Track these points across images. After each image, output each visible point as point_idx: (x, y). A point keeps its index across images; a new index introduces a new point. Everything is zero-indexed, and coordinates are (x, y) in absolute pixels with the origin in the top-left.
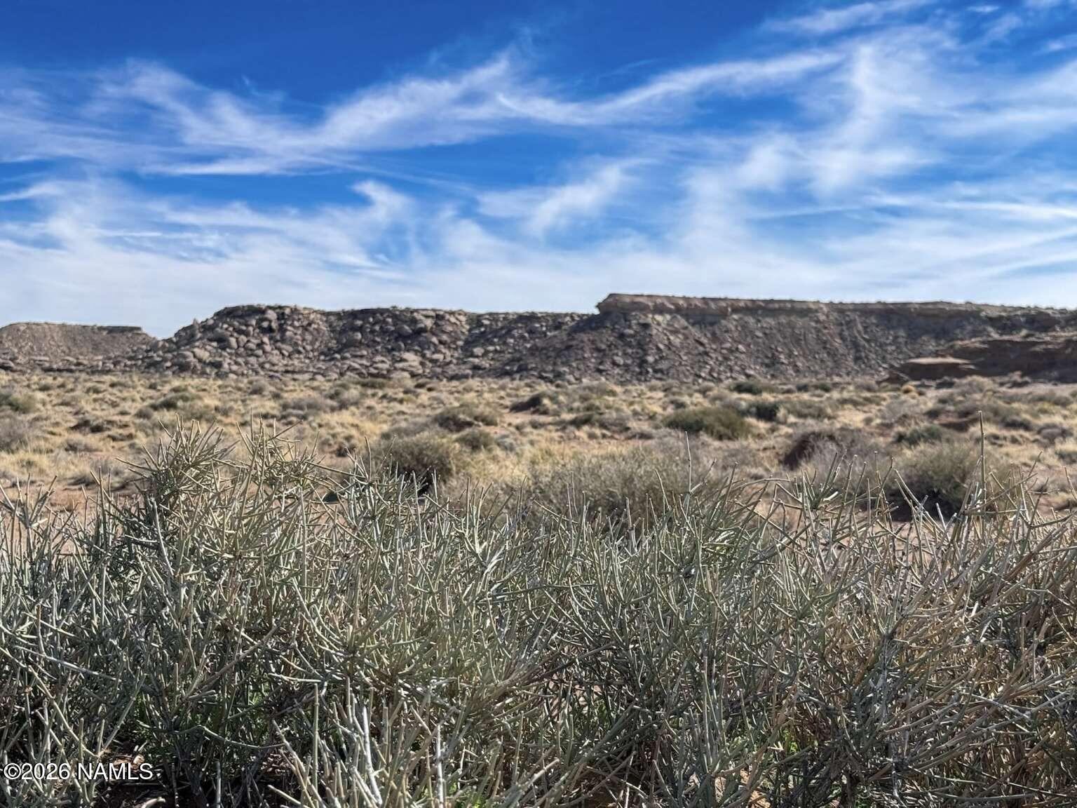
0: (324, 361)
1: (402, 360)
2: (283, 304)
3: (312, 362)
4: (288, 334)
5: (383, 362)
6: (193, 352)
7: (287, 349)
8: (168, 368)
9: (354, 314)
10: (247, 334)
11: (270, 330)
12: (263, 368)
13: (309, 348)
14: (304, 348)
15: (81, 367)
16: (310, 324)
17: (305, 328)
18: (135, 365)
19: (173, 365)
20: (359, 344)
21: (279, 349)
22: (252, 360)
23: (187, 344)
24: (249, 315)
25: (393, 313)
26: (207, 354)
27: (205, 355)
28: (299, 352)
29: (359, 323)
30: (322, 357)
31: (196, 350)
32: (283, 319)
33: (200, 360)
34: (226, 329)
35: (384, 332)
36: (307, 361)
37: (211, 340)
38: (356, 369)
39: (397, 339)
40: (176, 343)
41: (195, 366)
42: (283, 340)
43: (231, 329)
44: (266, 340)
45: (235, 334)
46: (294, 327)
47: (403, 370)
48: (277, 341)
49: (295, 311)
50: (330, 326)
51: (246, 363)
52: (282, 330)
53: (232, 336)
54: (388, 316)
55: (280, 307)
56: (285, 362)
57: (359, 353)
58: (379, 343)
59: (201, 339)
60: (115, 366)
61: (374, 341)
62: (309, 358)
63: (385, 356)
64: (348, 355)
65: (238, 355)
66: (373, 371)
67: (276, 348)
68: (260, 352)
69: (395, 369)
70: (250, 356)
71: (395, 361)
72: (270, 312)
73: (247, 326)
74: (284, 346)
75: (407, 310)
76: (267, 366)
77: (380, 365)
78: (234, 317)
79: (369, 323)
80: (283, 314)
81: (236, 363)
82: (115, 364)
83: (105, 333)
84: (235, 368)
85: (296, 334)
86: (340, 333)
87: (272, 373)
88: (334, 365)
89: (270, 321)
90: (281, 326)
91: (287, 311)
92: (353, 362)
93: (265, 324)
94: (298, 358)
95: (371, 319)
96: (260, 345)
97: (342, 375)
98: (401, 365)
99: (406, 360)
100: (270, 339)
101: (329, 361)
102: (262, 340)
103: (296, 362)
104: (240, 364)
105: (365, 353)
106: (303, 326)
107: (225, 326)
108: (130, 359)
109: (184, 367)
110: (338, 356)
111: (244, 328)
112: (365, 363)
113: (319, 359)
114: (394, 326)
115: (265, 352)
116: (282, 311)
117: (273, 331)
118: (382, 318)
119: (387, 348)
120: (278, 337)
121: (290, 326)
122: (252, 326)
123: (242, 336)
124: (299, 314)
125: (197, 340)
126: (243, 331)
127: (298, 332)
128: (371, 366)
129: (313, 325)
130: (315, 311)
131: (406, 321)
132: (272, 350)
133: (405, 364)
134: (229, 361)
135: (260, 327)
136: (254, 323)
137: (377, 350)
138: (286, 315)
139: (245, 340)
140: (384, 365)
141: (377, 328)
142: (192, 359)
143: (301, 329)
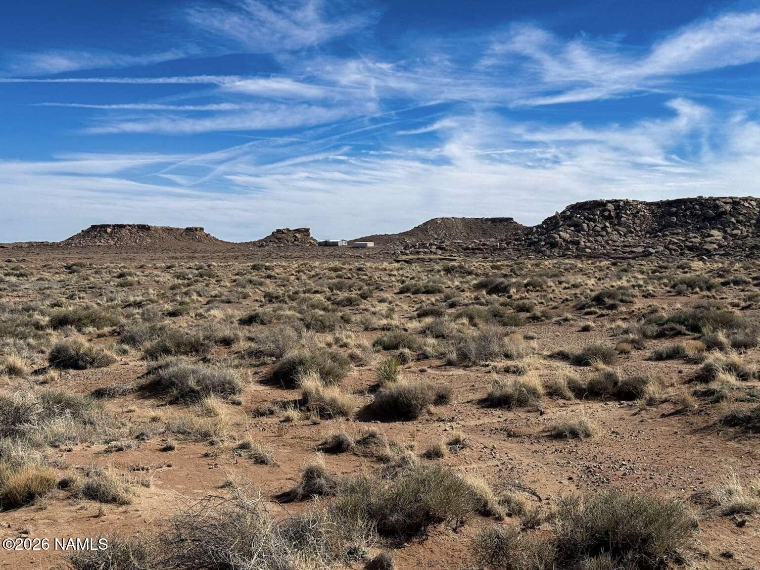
0: (649, 237)
1: (710, 236)
2: (618, 199)
3: (640, 239)
4: (623, 219)
5: (695, 237)
6: (559, 235)
7: (623, 230)
8: (542, 245)
9: (669, 204)
10: (594, 221)
11: (610, 217)
12: (608, 244)
13: (638, 229)
14: (635, 229)
15: (486, 247)
16: (638, 212)
17: (635, 215)
18: (520, 244)
19: (546, 244)
20: (675, 225)
21: (618, 231)
22: (599, 238)
23: (553, 229)
24: (595, 208)
25: (699, 201)
26: (568, 236)
27: (566, 236)
28: (632, 232)
29: (674, 209)
30: (648, 235)
31: (561, 233)
32: (619, 209)
33: (564, 240)
34: (580, 218)
35: (693, 215)
36: (637, 238)
37: (570, 226)
38: (677, 243)
39: (703, 221)
40: (546, 229)
41: (561, 244)
42: (619, 224)
43: (583, 218)
44: (607, 224)
45: (586, 221)
46: (627, 215)
47: (711, 243)
48: (615, 225)
49: (627, 203)
50: (652, 213)
51: (596, 241)
52: (618, 217)
53: (584, 222)
54: (696, 204)
55: (616, 201)
56: (622, 239)
57: (675, 231)
58: (690, 224)
59: (563, 225)
60: (507, 245)
61: (687, 222)
62: (638, 236)
63: (696, 233)
64: (667, 233)
65: (589, 235)
66: (688, 244)
67: (615, 230)
68: (604, 233)
69: (705, 242)
70: (597, 236)
71: (704, 236)
72: (609, 205)
73: (594, 215)
74: (620, 228)
75: (711, 198)
76: (610, 242)
77: (693, 240)
78: (584, 209)
79: (682, 209)
80: (619, 206)
81: (589, 241)
82: (508, 244)
83: (489, 223)
84: (588, 244)
85: (628, 219)
86: (660, 218)
87: (614, 248)
88: (658, 240)
89: (610, 211)
90: (617, 214)
91: (621, 204)
92: (672, 238)
93: (606, 213)
94: (630, 237)
95: (683, 207)
96: (604, 228)
97: (666, 247)
98: (709, 239)
99: (712, 236)
100: (610, 224)
101: (653, 237)
102: (605, 225)
103: (630, 239)
104: (592, 242)
105: (680, 231)
106: (632, 214)
107: (579, 216)
108: (516, 240)
109: (553, 245)
110: (660, 234)
111: (592, 217)
112: (681, 238)
113: (645, 236)
114: (701, 211)
115: (607, 233)
116: (617, 204)
117: (612, 218)
118: (691, 206)
119: (697, 227)
120: (616, 222)
121: (624, 214)
122: (597, 215)
123: (591, 223)
124: (630, 205)
125: (561, 226)
126: (591, 219)
127: (630, 218)
128: (686, 240)
129: (640, 213)
130: (641, 203)
131: (710, 207)
132: (612, 231)
133: (712, 238)
134: (584, 240)
135: (603, 216)
136: (598, 213)
137: (689, 229)
138: (620, 206)
139: (593, 225)
140: (696, 239)
141: (688, 213)
142: (558, 239)
143: (631, 215)
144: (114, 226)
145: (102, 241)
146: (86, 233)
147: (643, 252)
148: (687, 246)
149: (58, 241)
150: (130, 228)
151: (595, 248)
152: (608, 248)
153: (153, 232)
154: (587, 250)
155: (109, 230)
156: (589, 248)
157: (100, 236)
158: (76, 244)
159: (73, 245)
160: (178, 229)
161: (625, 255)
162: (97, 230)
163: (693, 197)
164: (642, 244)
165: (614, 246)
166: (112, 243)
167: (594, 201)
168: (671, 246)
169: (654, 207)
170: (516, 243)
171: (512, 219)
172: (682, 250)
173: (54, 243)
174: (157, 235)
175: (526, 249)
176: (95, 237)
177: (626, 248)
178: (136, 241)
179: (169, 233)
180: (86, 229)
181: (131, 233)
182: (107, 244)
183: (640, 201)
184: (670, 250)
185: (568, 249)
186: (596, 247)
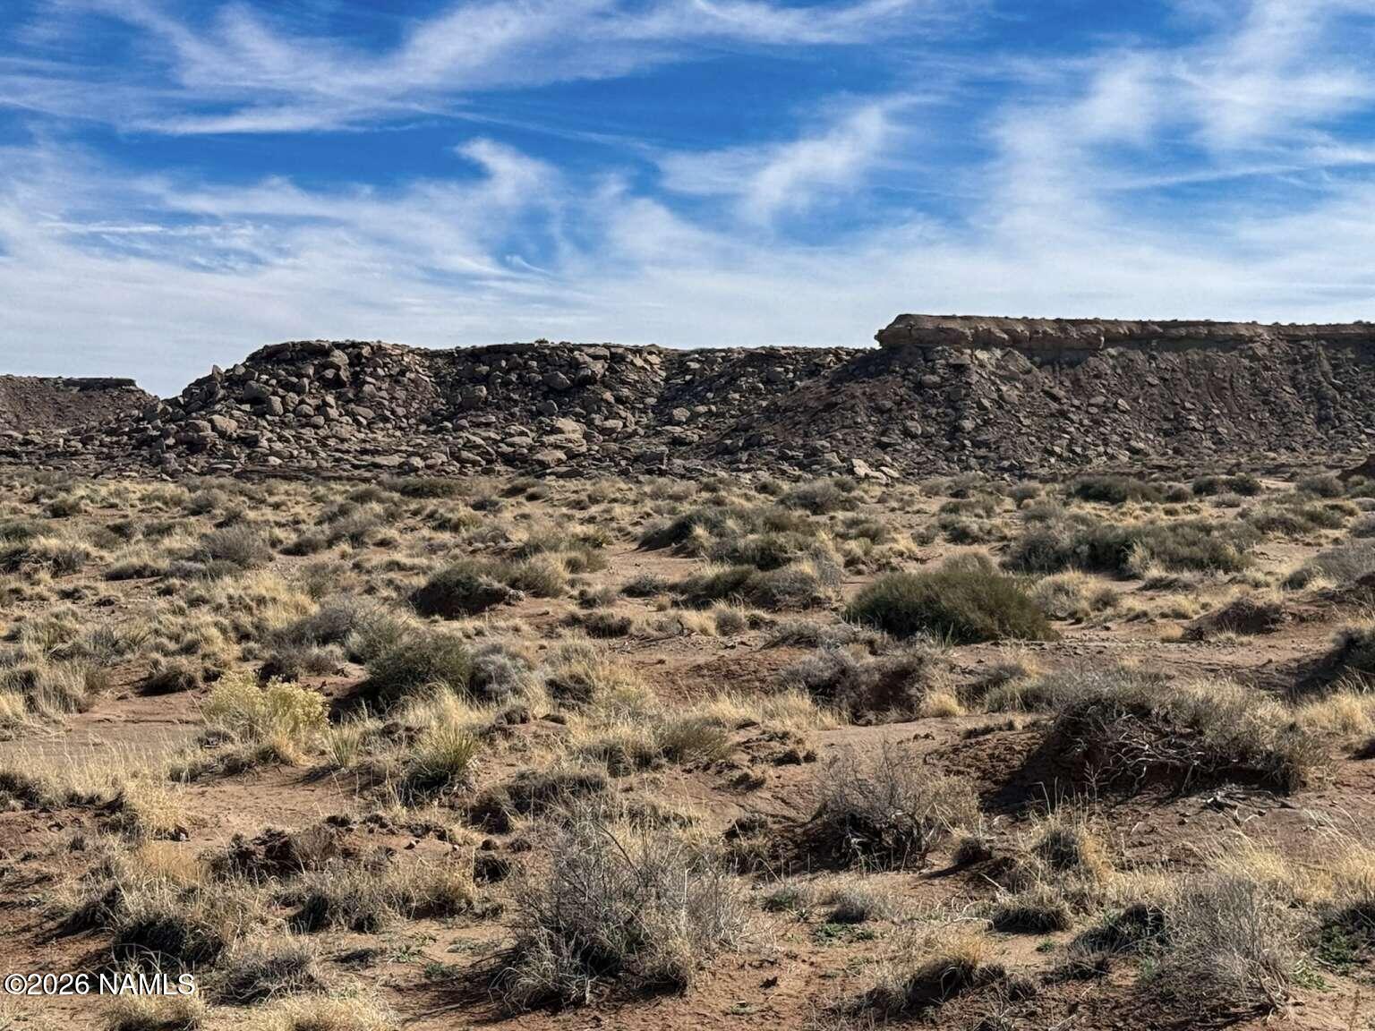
0: (425, 433)
1: (556, 431)
2: (358, 339)
3: (405, 435)
4: (367, 388)
5: (522, 434)
6: (211, 421)
7: (365, 413)
8: (168, 447)
9: (475, 355)
10: (299, 390)
11: (336, 383)
12: (324, 445)
13: (401, 411)
14: (393, 412)
16: (402, 373)
17: (395, 380)
18: (117, 443)
19: (179, 442)
20: (484, 405)
21: (353, 415)
22: (308, 433)
23: (201, 408)
24: (304, 359)
25: (540, 352)
26: (234, 424)
27: (230, 425)
28: (386, 420)
29: (485, 369)
30: (423, 427)
31: (216, 417)
32: (359, 364)
33: (222, 435)
34: (266, 383)
35: (524, 383)
36: (398, 433)
37: (241, 401)
38: (480, 446)
39: (545, 397)
40: (184, 407)
41: (215, 444)
42: (359, 400)
43: (274, 382)
44: (330, 399)
45: (281, 391)
46: (377, 378)
47: (557, 447)
48: (349, 401)
49: (378, 350)
50: (436, 375)
51: (298, 438)
52: (357, 382)
53: (275, 393)
54: (532, 358)
55: (354, 345)
56: (362, 436)
57: (483, 420)
58: (516, 403)
59: (225, 398)
60: (85, 445)
61: (509, 399)
62: (401, 429)
63: (526, 424)
64: (464, 422)
65: (284, 425)
66: (505, 448)
67: (347, 414)
68: (320, 420)
69: (543, 444)
70: (303, 426)
71: (543, 432)
72: (337, 352)
73: (300, 376)
74: (360, 410)
75: (564, 346)
76: (332, 442)
77: (517, 439)
78: (279, 362)
79: (500, 369)
80: (359, 356)
81: (281, 438)
82: (85, 442)
83: (75, 390)
84: (278, 446)
85: (380, 389)
86: (452, 387)
87: (338, 455)
88: (442, 439)
89: (338, 368)
90: (355, 375)
91: (366, 351)
92: (474, 434)
93: (330, 373)
94: (382, 430)
95: (504, 363)
96: (321, 409)
97: (454, 456)
98: (552, 439)
99: (560, 431)
100: (337, 399)
101: (433, 432)
102: (324, 401)
103: (380, 436)
104: (287, 441)
105: (494, 419)
106: (391, 376)
107: (265, 377)
108: (110, 433)
109: (195, 446)
110: (450, 425)
111: (295, 380)
112: (493, 435)
113: (417, 429)
114: (541, 373)
115: (328, 419)
116: (356, 350)
117: (342, 384)
118: (521, 361)
119: (530, 411)
120: (351, 395)
121: (371, 375)
122: (308, 377)
123: (291, 394)
124: (385, 355)
125: (220, 400)
126: (294, 385)
127: (384, 386)
128: (502, 440)
129: (408, 374)
130: (412, 351)
131: (561, 366)
132: (341, 415)
133: (559, 436)
134: (270, 435)
135: (321, 379)
136: (311, 371)
137: (513, 415)
138: (363, 358)
139: (297, 399)
140: (524, 438)
141: (514, 377)
142: (209, 432)
143: (388, 380)
147: (401, 466)
148: (501, 454)
151: (292, 456)
152: (323, 455)
154: (274, 461)
156: (278, 454)
161: (356, 472)
163: (526, 342)
164: (403, 448)
165: (337, 450)
167: (302, 344)
168: (465, 454)
169: (440, 362)
170: (108, 439)
171: (131, 382)
172: (489, 462)
175: (129, 455)
177: (365, 457)
183: (413, 346)
184: (463, 462)
185: (228, 456)
186: (296, 453)
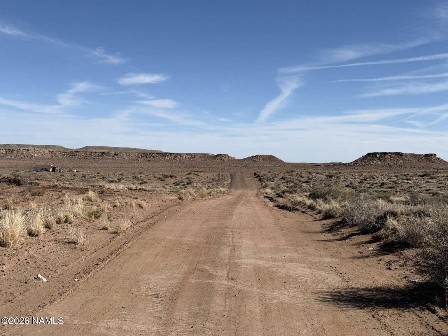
144: (381, 153)
145: (374, 162)
146: (364, 158)
149: (349, 162)
150: (391, 154)
153: (404, 157)
155: (378, 156)
157: (373, 159)
158: (359, 164)
159: (357, 164)
160: (420, 155)
162: (371, 156)
166: (380, 163)
173: (347, 163)
174: (407, 159)
176: (370, 160)
178: (394, 162)
179: (414, 158)
180: (365, 155)
181: (391, 157)
182: (377, 164)
